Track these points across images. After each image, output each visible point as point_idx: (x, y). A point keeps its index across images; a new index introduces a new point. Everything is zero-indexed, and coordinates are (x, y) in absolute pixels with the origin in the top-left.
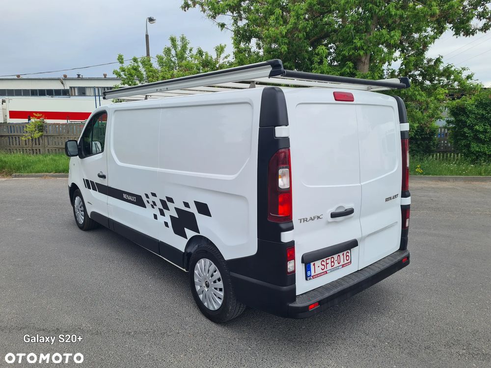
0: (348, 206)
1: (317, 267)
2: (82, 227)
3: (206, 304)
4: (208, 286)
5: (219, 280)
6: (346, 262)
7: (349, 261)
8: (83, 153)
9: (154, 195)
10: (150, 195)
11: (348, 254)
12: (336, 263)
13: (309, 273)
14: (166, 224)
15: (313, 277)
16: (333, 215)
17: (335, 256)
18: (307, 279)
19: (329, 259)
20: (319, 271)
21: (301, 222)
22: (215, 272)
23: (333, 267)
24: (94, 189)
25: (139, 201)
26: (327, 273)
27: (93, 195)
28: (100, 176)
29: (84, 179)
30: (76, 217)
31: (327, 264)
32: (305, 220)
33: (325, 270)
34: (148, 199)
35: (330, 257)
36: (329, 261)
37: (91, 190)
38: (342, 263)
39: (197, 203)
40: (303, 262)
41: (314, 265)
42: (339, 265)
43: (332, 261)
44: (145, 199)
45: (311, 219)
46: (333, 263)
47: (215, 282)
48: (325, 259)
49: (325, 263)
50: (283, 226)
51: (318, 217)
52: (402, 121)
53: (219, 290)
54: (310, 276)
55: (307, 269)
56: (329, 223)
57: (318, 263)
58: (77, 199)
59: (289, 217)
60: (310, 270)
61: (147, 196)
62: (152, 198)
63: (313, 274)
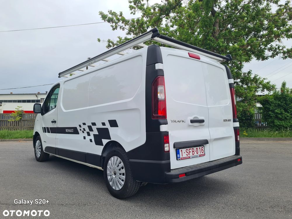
0: (201, 118)
1: (183, 153)
2: (39, 160)
3: (114, 188)
4: (115, 174)
5: (122, 168)
6: (202, 153)
7: (204, 153)
8: (44, 112)
9: (84, 124)
10: (82, 125)
11: (202, 149)
12: (195, 153)
13: (178, 155)
14: (91, 140)
15: (181, 158)
16: (192, 121)
17: (195, 148)
18: (177, 160)
19: (191, 149)
20: (185, 155)
21: (172, 122)
22: (120, 163)
23: (193, 155)
24: (49, 132)
25: (75, 131)
26: (190, 158)
27: (48, 136)
28: (52, 122)
29: (43, 127)
30: (35, 154)
31: (190, 152)
32: (175, 121)
33: (189, 156)
34: (80, 128)
35: (191, 148)
36: (191, 150)
37: (47, 133)
38: (199, 154)
39: (110, 121)
40: (174, 147)
41: (181, 151)
42: (198, 154)
43: (193, 151)
44: (78, 128)
45: (178, 121)
46: (193, 152)
47: (120, 170)
48: (188, 149)
49: (188, 151)
50: (161, 121)
51: (183, 121)
52: (229, 78)
53: (122, 174)
54: (180, 157)
55: (177, 153)
56: (190, 126)
57: (184, 150)
58: (38, 142)
59: (165, 117)
60: (179, 154)
61: (80, 126)
62: (83, 126)
63: (181, 157)
